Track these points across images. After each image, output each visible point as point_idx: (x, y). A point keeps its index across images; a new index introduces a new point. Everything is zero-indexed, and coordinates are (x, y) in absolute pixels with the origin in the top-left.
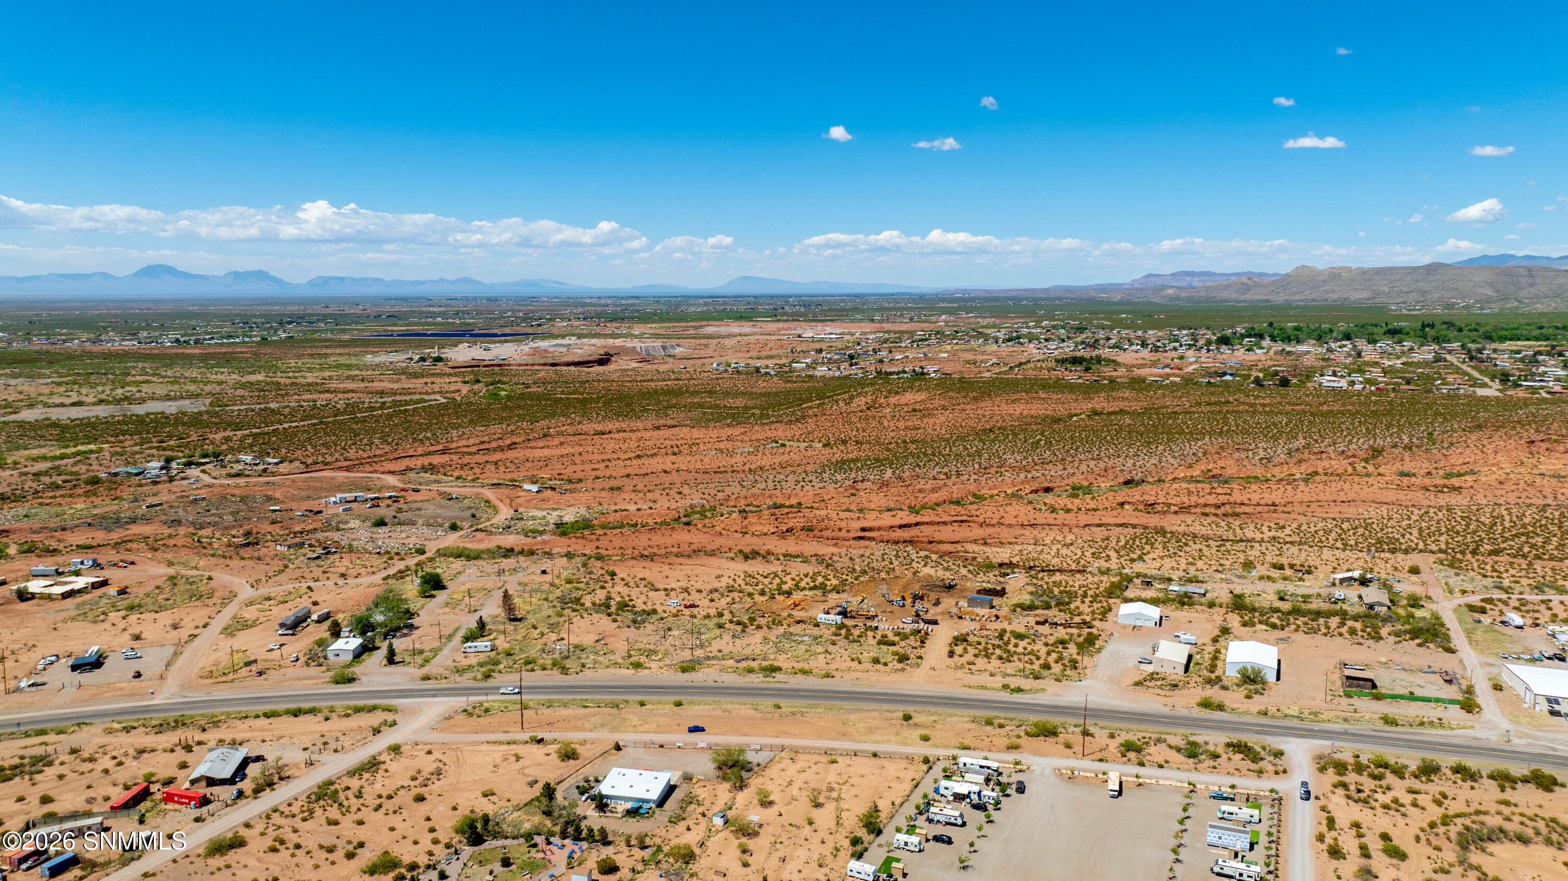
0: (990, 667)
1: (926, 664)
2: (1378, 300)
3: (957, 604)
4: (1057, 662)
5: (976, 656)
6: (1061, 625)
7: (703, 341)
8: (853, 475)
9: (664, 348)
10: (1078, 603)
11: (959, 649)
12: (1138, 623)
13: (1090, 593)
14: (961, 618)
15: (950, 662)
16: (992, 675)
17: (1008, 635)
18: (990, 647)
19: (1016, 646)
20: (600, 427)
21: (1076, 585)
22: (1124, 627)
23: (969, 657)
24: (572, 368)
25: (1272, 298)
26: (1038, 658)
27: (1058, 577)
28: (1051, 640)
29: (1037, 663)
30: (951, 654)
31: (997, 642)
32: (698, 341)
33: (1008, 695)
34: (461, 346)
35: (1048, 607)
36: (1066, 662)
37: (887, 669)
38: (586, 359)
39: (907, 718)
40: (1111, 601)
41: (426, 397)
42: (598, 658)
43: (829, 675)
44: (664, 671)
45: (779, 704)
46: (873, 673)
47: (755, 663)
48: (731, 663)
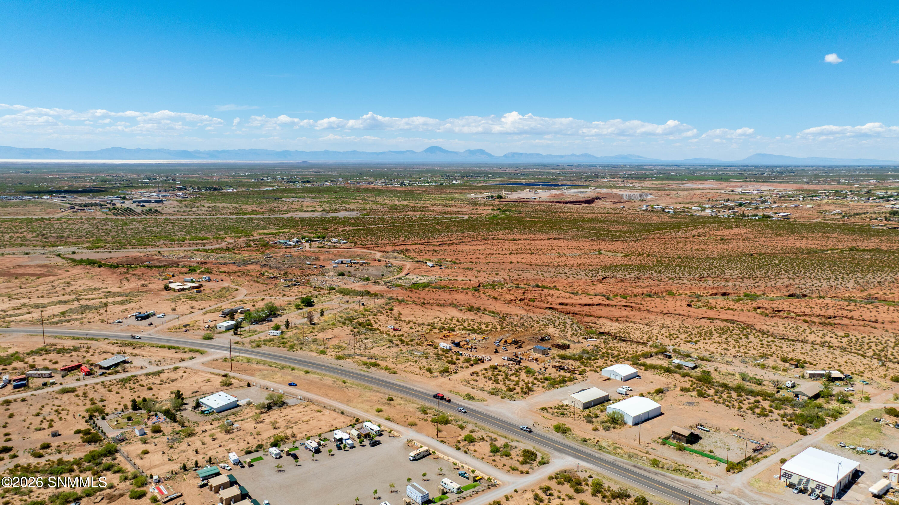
1: (454, 376)
3: (530, 349)
6: (565, 370)
7: (667, 192)
9: (641, 195)
12: (612, 377)
13: (622, 356)
15: (467, 377)
20: (517, 236)
21: (623, 350)
27: (621, 344)
32: (663, 192)
34: (525, 191)
37: (429, 375)
38: (579, 200)
39: (391, 399)
41: (459, 216)
42: (313, 347)
43: (395, 373)
44: (330, 357)
45: (347, 381)
46: (418, 376)
47: (373, 361)
48: (365, 359)
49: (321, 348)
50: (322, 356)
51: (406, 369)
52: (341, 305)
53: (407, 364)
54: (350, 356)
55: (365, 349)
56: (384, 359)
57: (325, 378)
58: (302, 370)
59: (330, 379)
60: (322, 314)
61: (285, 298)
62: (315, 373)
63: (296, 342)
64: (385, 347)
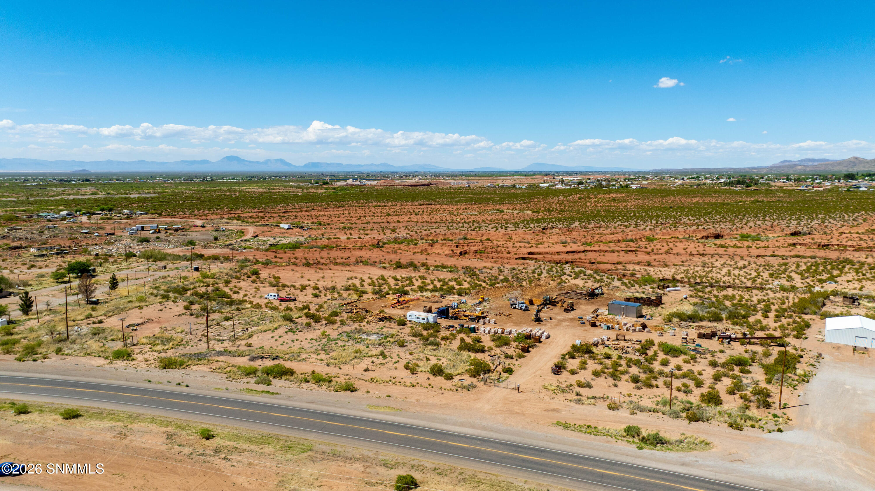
0: (614, 394)
1: (514, 380)
3: (596, 311)
4: (731, 392)
5: (596, 374)
6: (736, 339)
8: (545, 224)
10: (759, 316)
11: (573, 364)
12: (861, 343)
13: (773, 308)
14: (594, 325)
15: (554, 380)
16: (613, 407)
17: (655, 348)
18: (623, 362)
19: (665, 363)
20: (379, 204)
21: (755, 299)
22: (838, 348)
23: (585, 376)
26: (699, 384)
27: (730, 292)
28: (722, 359)
29: (697, 392)
30: (558, 369)
31: (635, 357)
33: (632, 449)
34: (349, 181)
35: (718, 319)
36: (748, 392)
37: (448, 384)
40: (806, 317)
41: (290, 194)
42: (94, 345)
43: (350, 389)
44: (144, 365)
45: (216, 430)
46: (418, 389)
47: (269, 363)
48: (243, 361)
49: (118, 345)
50: (120, 364)
51: (369, 375)
52: (151, 273)
53: (366, 363)
54: (199, 357)
55: (234, 339)
56: (296, 357)
57: (136, 426)
58: (53, 411)
59: (154, 427)
60: (114, 284)
61: (33, 270)
62: (100, 415)
63: (46, 338)
64: (281, 331)
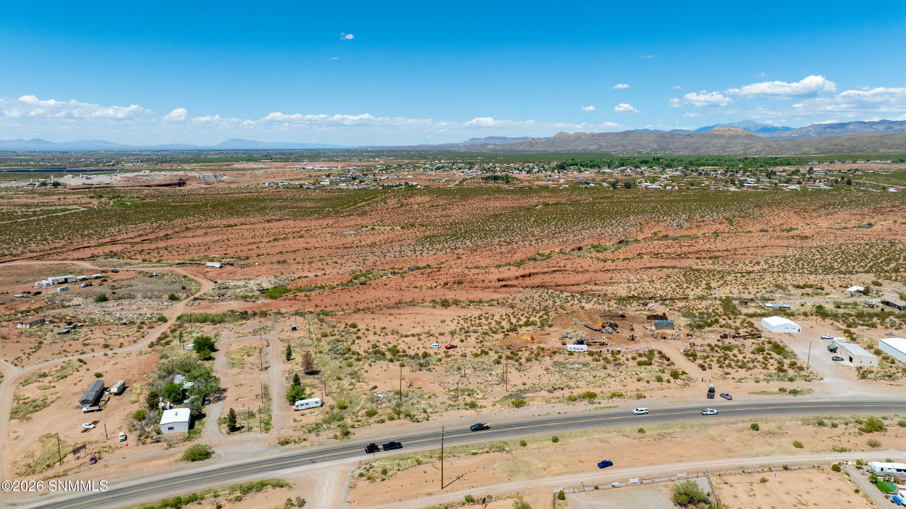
2: (603, 150)
6: (739, 337)
8: (446, 245)
9: (215, 177)
12: (787, 331)
14: (664, 338)
16: (756, 381)
20: (225, 222)
24: (167, 188)
25: (547, 149)
30: (702, 368)
34: (66, 177)
35: (709, 325)
38: (170, 182)
